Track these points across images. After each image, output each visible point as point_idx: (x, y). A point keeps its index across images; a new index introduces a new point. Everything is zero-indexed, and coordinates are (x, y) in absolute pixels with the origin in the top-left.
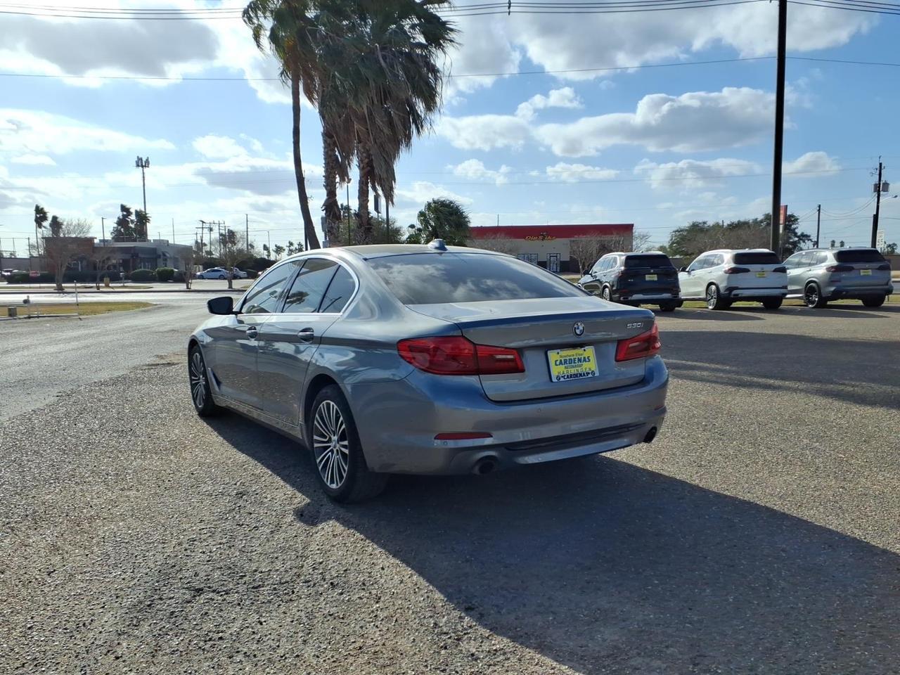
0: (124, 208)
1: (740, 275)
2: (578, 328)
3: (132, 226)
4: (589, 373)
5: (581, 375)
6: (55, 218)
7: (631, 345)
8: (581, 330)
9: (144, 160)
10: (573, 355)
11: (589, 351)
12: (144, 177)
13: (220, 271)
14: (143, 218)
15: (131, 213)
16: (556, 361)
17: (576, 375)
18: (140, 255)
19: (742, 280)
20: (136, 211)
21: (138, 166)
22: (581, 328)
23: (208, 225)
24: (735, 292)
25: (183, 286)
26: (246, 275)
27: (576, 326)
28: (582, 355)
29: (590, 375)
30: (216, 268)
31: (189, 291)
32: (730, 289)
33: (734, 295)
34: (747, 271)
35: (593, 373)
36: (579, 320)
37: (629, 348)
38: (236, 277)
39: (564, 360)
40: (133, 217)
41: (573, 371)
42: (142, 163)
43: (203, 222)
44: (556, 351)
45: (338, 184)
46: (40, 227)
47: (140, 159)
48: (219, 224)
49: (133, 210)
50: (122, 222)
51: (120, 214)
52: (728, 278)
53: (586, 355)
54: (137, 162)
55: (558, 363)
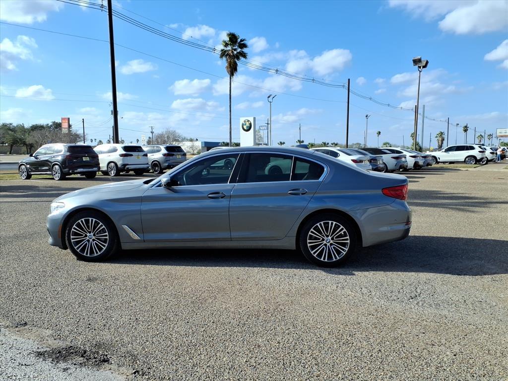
1: (129, 158)
19: (129, 160)
24: (127, 167)
32: (124, 165)
33: (127, 168)
34: (132, 155)
52: (123, 159)
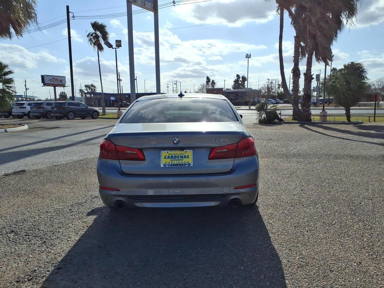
0: (238, 76)
2: (175, 140)
3: (240, 82)
4: (186, 164)
5: (180, 165)
6: (213, 81)
7: (218, 151)
8: (177, 142)
9: (249, 55)
10: (178, 154)
11: (190, 153)
12: (248, 62)
13: (271, 100)
14: (244, 79)
15: (240, 77)
16: (165, 157)
17: (177, 165)
18: (239, 95)
20: (242, 77)
21: (246, 57)
22: (177, 140)
23: (271, 81)
25: (247, 107)
26: (283, 102)
27: (174, 139)
28: (184, 154)
29: (187, 166)
30: (270, 99)
31: (250, 109)
35: (189, 164)
36: (175, 135)
37: (216, 153)
38: (277, 103)
39: (171, 156)
40: (241, 79)
41: (176, 162)
42: (248, 56)
43: (269, 80)
44: (166, 151)
45: (300, 60)
46: (208, 85)
47: (247, 55)
48: (276, 80)
49: (241, 76)
50: (236, 82)
51: (236, 78)
53: (186, 154)
54: (246, 56)
55: (166, 157)
